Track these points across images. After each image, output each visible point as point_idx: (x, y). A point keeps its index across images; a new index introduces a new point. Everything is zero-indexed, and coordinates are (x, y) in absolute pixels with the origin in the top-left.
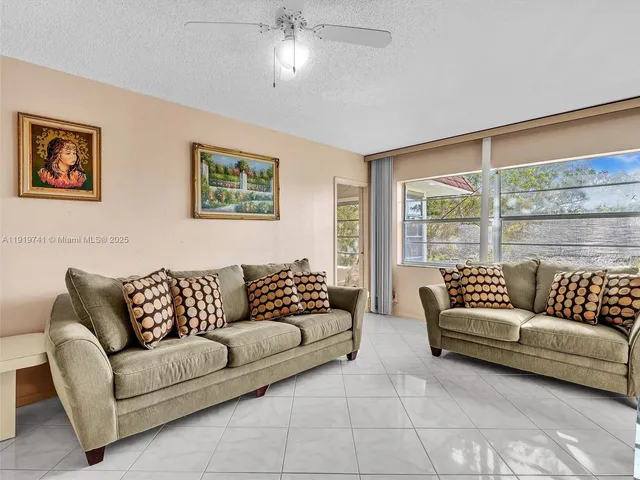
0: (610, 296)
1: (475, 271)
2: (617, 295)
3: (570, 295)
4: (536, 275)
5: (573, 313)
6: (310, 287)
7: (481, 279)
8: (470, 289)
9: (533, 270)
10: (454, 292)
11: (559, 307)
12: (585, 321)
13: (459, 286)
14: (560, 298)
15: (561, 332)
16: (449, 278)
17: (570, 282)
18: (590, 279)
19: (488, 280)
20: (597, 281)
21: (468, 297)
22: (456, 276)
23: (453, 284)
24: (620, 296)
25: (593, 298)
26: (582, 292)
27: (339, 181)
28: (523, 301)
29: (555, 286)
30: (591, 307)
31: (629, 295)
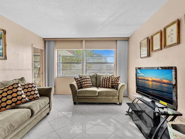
0: (113, 81)
1: (84, 78)
2: (114, 81)
3: (106, 82)
4: (96, 77)
5: (107, 86)
6: (30, 90)
7: (86, 80)
8: (84, 83)
9: (96, 76)
10: (79, 84)
11: (103, 85)
12: (109, 88)
13: (80, 82)
14: (103, 83)
15: (107, 91)
16: (77, 80)
17: (105, 79)
18: (109, 78)
19: (87, 80)
20: (111, 78)
21: (83, 85)
22: (79, 79)
23: (79, 82)
24: (115, 81)
25: (110, 82)
26: (108, 81)
27: (34, 46)
28: (95, 85)
29: (102, 80)
30: (110, 84)
31: (116, 81)
